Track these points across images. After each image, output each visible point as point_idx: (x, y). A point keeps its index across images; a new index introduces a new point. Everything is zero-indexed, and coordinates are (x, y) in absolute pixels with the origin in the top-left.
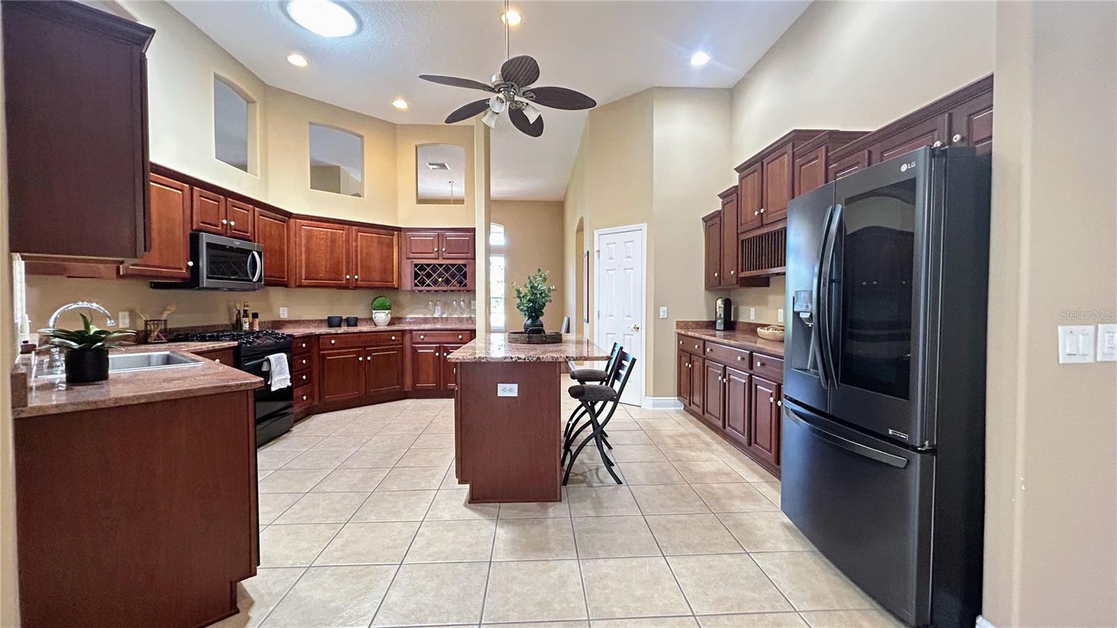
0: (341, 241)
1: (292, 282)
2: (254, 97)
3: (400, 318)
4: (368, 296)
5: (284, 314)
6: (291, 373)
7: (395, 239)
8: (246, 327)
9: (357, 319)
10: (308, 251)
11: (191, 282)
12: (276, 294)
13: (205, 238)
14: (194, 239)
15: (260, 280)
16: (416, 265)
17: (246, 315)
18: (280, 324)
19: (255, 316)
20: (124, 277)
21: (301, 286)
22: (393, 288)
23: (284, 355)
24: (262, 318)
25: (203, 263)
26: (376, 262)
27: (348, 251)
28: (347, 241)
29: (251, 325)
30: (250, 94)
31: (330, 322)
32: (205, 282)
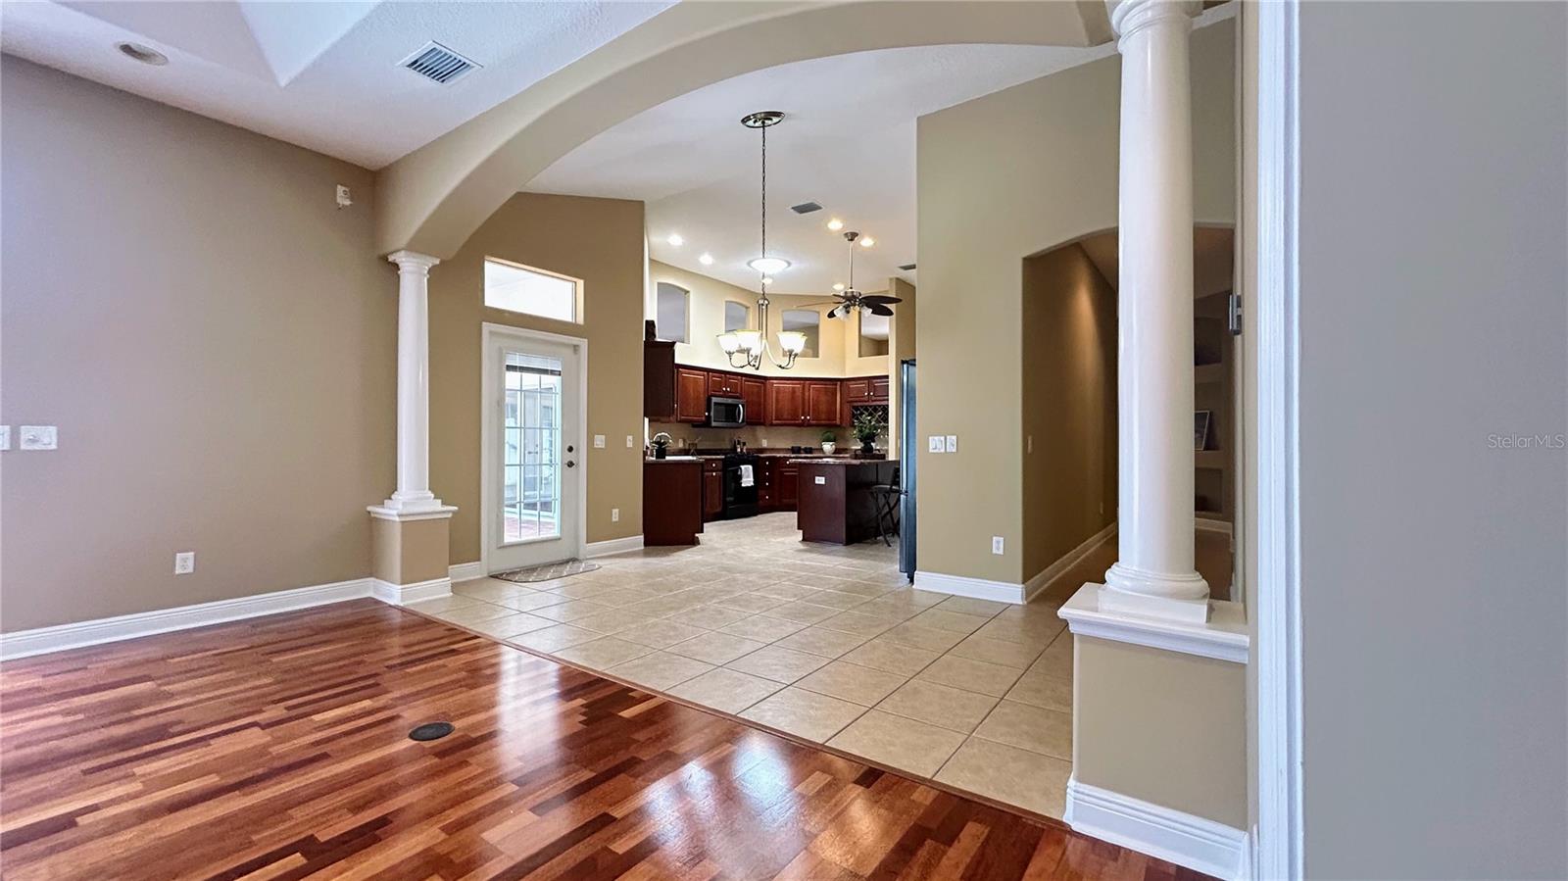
0: (799, 393)
1: (767, 422)
2: (748, 305)
3: (846, 449)
4: (819, 432)
5: (765, 444)
6: (754, 478)
7: (838, 387)
8: (739, 450)
9: (811, 449)
10: (777, 400)
11: (707, 423)
12: (760, 431)
13: (714, 400)
14: (709, 401)
15: (743, 421)
16: (854, 407)
17: (739, 443)
18: (763, 450)
19: (744, 444)
20: (680, 422)
21: (772, 425)
22: (836, 426)
23: (750, 467)
24: (748, 446)
25: (712, 414)
26: (823, 407)
27: (803, 399)
28: (803, 393)
29: (742, 450)
30: (744, 303)
31: (796, 450)
32: (714, 424)
